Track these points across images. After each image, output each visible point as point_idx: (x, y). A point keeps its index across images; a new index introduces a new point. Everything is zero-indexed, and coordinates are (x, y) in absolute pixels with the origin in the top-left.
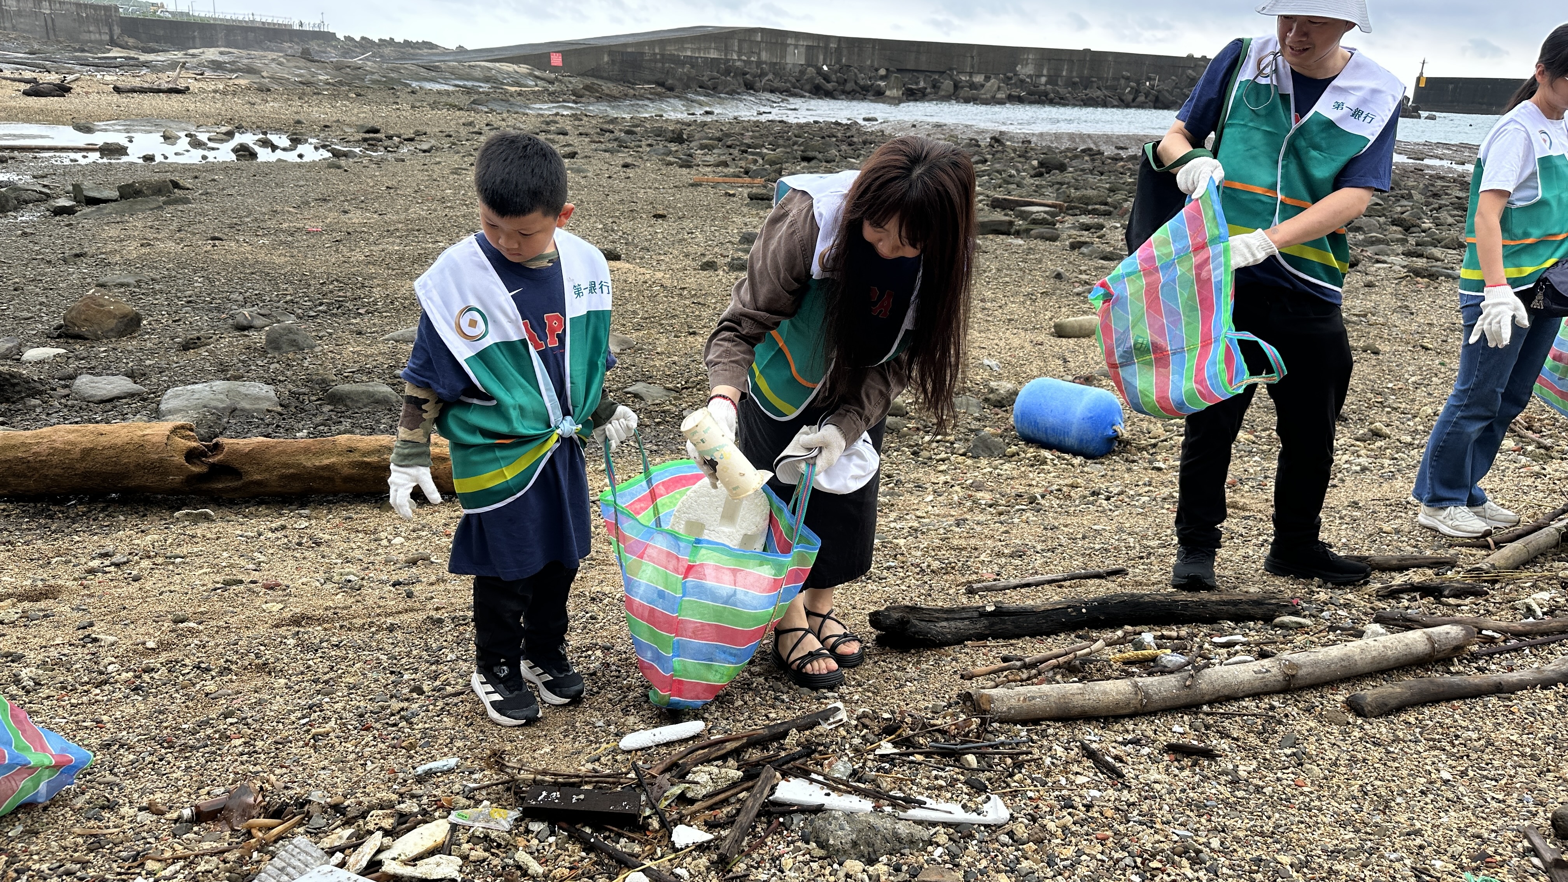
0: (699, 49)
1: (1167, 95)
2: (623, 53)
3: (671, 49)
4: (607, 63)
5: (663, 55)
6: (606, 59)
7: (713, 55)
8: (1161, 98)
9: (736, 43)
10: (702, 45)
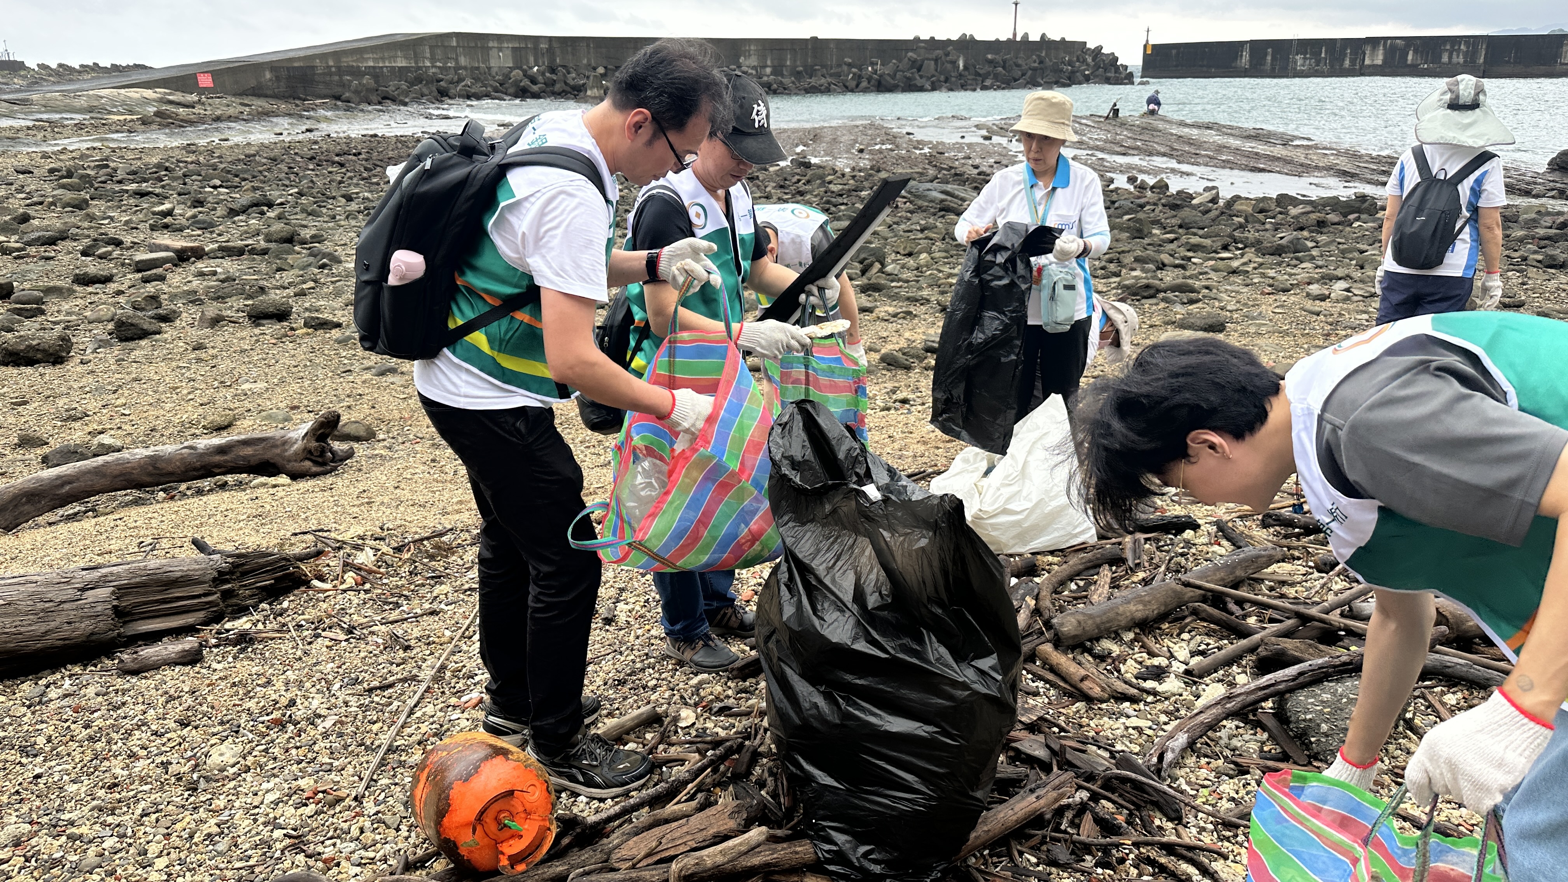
0: (383, 59)
1: (888, 78)
2: (288, 68)
3: (347, 61)
4: (271, 80)
5: (339, 68)
6: (268, 75)
7: (401, 63)
8: (883, 82)
9: (428, 50)
10: (386, 55)
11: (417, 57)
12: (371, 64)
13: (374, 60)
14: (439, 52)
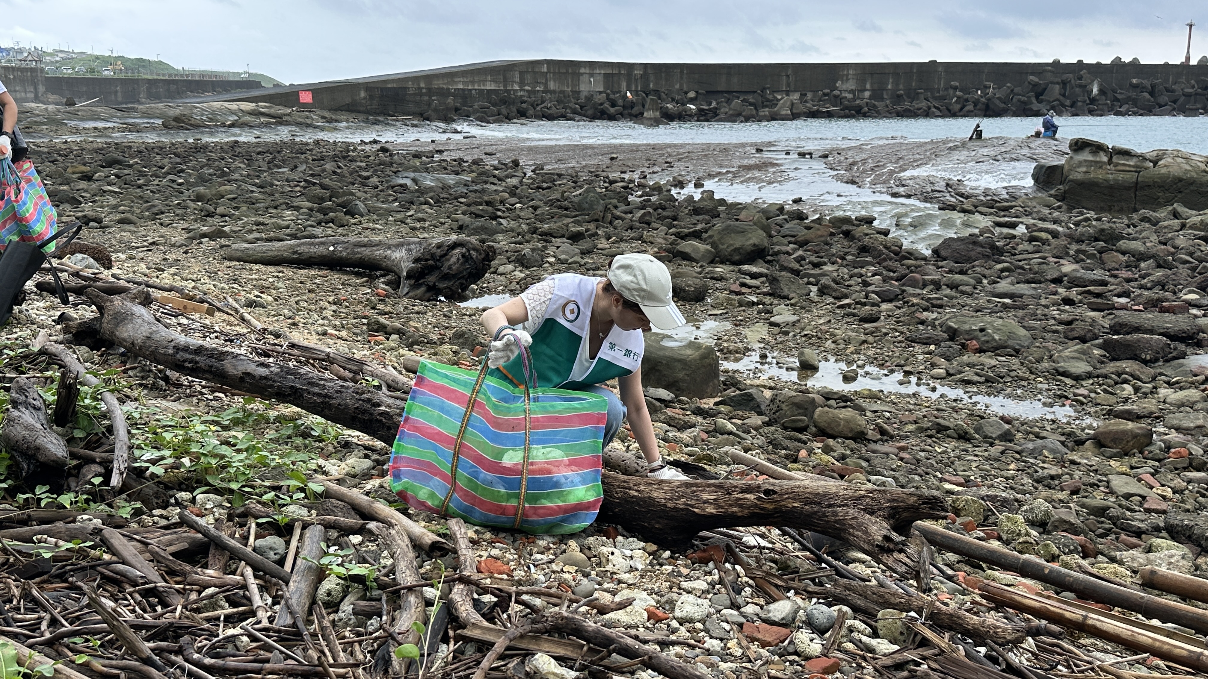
5: (429, 89)
6: (363, 94)
7: (490, 86)
9: (517, 75)
10: (476, 79)
11: (505, 81)
12: (461, 86)
13: (464, 83)
14: (528, 78)
